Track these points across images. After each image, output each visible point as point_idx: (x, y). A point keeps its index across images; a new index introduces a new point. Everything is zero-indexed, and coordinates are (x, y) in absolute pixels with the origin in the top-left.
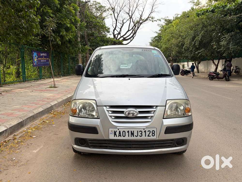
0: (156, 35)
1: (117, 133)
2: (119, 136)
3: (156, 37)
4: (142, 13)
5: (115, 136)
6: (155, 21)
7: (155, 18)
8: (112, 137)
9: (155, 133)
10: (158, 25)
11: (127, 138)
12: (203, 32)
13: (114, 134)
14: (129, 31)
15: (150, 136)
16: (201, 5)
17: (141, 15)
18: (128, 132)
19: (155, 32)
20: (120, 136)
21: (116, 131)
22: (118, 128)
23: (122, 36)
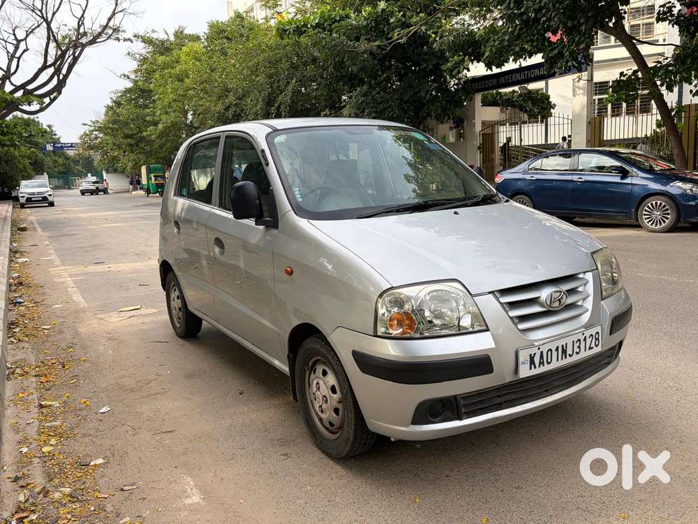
0: (130, 85)
1: (537, 360)
2: (539, 366)
3: (128, 91)
4: (84, 11)
5: (531, 369)
6: (125, 40)
7: (124, 31)
8: (525, 372)
9: (600, 338)
10: (129, 54)
11: (555, 365)
12: (294, 81)
13: (529, 364)
14: (44, 67)
15: (592, 348)
16: (280, 8)
17: (80, 19)
18: (557, 349)
19: (120, 77)
20: (541, 365)
21: (535, 354)
22: (536, 344)
23: (23, 86)
